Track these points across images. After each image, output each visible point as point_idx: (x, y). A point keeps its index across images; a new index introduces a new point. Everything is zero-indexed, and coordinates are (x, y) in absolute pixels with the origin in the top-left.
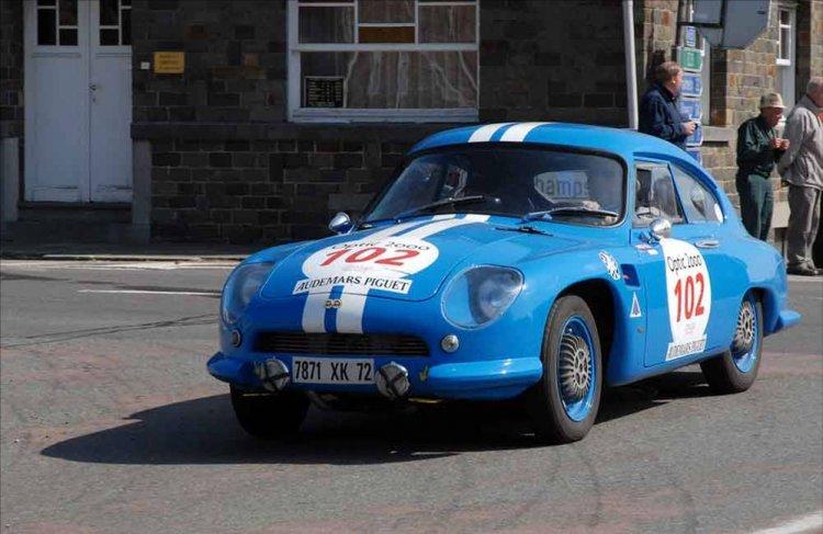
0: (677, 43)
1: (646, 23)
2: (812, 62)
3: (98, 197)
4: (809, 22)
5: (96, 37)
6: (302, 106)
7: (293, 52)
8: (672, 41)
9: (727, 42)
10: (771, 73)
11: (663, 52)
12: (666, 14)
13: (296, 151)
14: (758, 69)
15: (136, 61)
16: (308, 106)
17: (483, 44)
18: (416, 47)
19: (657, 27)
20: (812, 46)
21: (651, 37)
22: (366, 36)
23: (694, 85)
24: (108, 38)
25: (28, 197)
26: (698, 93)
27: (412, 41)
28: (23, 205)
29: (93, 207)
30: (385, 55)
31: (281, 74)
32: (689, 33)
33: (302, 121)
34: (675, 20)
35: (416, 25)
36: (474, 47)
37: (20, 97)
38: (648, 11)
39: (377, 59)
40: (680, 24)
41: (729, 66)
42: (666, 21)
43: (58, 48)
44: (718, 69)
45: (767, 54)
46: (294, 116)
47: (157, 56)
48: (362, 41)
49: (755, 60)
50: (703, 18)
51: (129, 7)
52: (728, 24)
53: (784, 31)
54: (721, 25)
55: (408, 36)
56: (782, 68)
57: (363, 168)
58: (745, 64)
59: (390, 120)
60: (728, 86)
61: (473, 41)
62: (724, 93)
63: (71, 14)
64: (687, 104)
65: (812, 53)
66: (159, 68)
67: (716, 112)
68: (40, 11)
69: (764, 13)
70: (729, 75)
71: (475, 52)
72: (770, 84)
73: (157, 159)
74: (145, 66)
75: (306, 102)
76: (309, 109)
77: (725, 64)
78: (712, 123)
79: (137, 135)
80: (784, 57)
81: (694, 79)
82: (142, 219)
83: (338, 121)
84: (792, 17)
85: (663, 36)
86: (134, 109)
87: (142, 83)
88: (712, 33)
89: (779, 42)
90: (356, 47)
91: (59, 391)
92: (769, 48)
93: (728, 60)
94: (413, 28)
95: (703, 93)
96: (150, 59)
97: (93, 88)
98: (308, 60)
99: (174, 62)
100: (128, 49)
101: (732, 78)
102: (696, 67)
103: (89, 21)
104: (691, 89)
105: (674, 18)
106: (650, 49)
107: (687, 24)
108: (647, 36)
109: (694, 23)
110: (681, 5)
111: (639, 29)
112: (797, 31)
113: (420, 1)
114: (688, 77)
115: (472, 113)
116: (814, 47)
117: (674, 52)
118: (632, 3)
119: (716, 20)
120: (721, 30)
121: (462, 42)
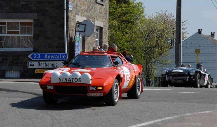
0: (75, 35)
1: (69, 31)
4: (102, 31)
8: (74, 35)
9: (86, 35)
10: (94, 42)
11: (72, 37)
12: (73, 29)
14: (92, 41)
17: (34, 35)
18: (20, 35)
19: (71, 32)
20: (103, 36)
21: (70, 34)
23: (79, 44)
30: (12, 37)
32: (78, 33)
34: (75, 30)
35: (20, 30)
36: (32, 35)
39: (10, 38)
40: (76, 31)
41: (86, 40)
42: (73, 31)
44: (84, 41)
45: (94, 38)
48: (8, 34)
49: (91, 39)
50: (81, 30)
52: (86, 32)
53: (97, 33)
54: (85, 31)
55: (18, 33)
56: (97, 41)
57: (8, 61)
58: (89, 40)
59: (14, 51)
60: (86, 44)
61: (32, 34)
62: (85, 46)
64: (77, 48)
67: (83, 50)
69: (93, 29)
70: (86, 42)
71: (32, 37)
72: (94, 44)
77: (85, 40)
80: (97, 39)
81: (79, 43)
84: (99, 30)
85: (72, 34)
88: (83, 33)
89: (96, 36)
92: (94, 37)
93: (86, 39)
94: (19, 31)
95: (80, 46)
102: (79, 40)
104: (78, 45)
106: (70, 36)
107: (77, 31)
108: (69, 33)
109: (79, 31)
110: (76, 27)
111: (67, 32)
112: (100, 33)
113: (21, 25)
114: (77, 43)
115: (32, 49)
116: (103, 37)
117: (75, 37)
118: (66, 27)
119: (83, 31)
120: (84, 33)
121: (30, 34)
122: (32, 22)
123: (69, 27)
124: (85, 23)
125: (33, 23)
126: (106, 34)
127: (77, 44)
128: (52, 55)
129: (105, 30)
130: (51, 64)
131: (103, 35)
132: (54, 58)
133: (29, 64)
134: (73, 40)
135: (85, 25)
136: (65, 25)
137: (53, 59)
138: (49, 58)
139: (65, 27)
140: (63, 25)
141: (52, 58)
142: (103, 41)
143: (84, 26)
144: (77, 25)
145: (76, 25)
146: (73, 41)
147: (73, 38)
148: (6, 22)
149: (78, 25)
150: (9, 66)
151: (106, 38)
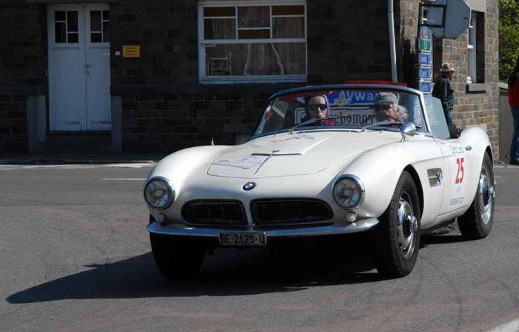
0: (418, 36)
1: (401, 25)
2: (485, 46)
3: (91, 127)
4: (484, 24)
5: (89, 38)
6: (207, 75)
7: (202, 44)
8: (415, 35)
10: (465, 53)
11: (410, 41)
12: (411, 20)
13: (204, 101)
14: (458, 50)
15: (112, 52)
16: (210, 75)
17: (309, 39)
18: (271, 41)
19: (407, 27)
20: (486, 38)
21: (403, 32)
22: (243, 35)
23: (428, 60)
24: (95, 38)
25: (51, 129)
26: (429, 64)
27: (269, 37)
28: (48, 133)
29: (88, 133)
30: (253, 44)
31: (195, 57)
32: (425, 30)
33: (207, 83)
34: (417, 24)
35: (271, 28)
36: (304, 40)
37: (46, 72)
38: (402, 18)
39: (249, 48)
40: (420, 25)
41: (444, 49)
42: (411, 24)
43: (67, 44)
44: (437, 51)
45: (463, 43)
46: (203, 81)
47: (125, 48)
48: (240, 38)
49: (456, 45)
50: (433, 22)
51: (108, 21)
52: (446, 24)
54: (443, 25)
55: (266, 34)
56: (469, 50)
57: (243, 109)
58: (451, 48)
59: (256, 82)
61: (304, 37)
63: (74, 26)
64: (424, 70)
65: (486, 42)
66: (125, 55)
67: (436, 75)
68: (56, 23)
69: (466, 18)
70: (443, 54)
71: (305, 43)
72: (465, 58)
73: (124, 106)
74: (118, 53)
75: (209, 73)
76: (211, 77)
77: (441, 47)
79: (114, 92)
80: (470, 44)
81: (427, 56)
82: (118, 139)
83: (227, 83)
84: (474, 21)
85: (410, 32)
86: (112, 78)
87: (115, 63)
88: (438, 32)
89: (467, 36)
90: (237, 41)
92: (464, 39)
93: (443, 46)
94: (269, 30)
95: (431, 65)
96: (121, 50)
97: (87, 66)
98: (209, 51)
99: (133, 51)
100: (108, 44)
101: (445, 56)
102: (428, 49)
103: (85, 28)
104: (426, 61)
105: (416, 22)
106: (403, 39)
107: (423, 25)
108: (401, 31)
110: (420, 14)
111: (397, 28)
112: (477, 29)
113: (273, 15)
114: (424, 56)
115: (303, 77)
117: (417, 41)
118: (392, 14)
119: (440, 23)
120: (442, 29)
121: (297, 37)
122: (304, 6)
123: (402, 14)
124: (445, 4)
125: (306, 7)
126: (493, 31)
127: (423, 59)
128: (358, 89)
129: (490, 21)
130: (357, 116)
131: (486, 33)
132: (363, 99)
133: (299, 115)
134: (411, 50)
135: (445, 7)
136: (392, 11)
139: (391, 16)
140: (386, 11)
141: (358, 99)
142: (487, 50)
143: (442, 9)
144: (423, 8)
145: (420, 10)
146: (411, 53)
147: (413, 43)
148: (234, 8)
149: (426, 9)
150: (244, 121)
151: (494, 43)
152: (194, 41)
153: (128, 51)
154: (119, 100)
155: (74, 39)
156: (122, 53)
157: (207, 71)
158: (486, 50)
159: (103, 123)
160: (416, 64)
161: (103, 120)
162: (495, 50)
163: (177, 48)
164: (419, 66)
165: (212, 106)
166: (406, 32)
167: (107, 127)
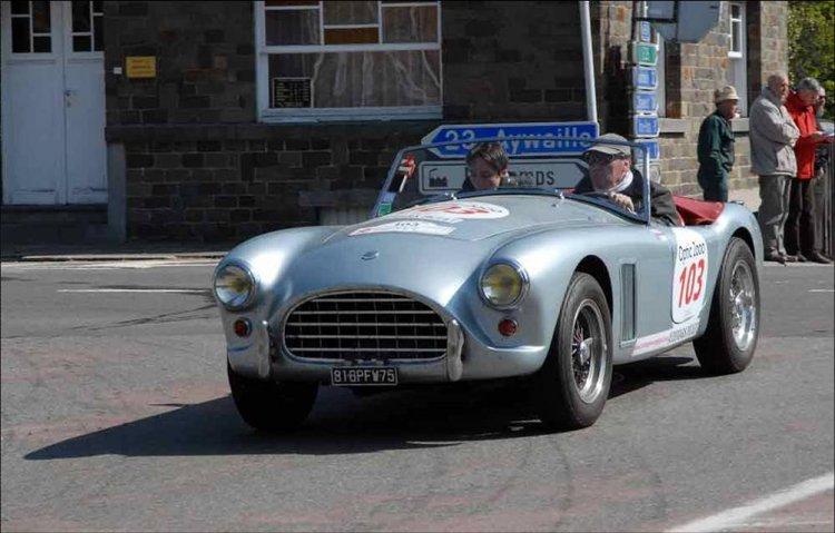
0: (633, 37)
1: (602, 20)
2: (762, 55)
3: (76, 199)
4: (759, 16)
5: (69, 43)
6: (271, 107)
7: (262, 54)
8: (628, 36)
9: (681, 36)
10: (723, 66)
11: (619, 48)
12: (621, 11)
13: (266, 150)
14: (711, 61)
15: (109, 66)
16: (277, 106)
17: (445, 42)
18: (380, 47)
19: (613, 23)
20: (762, 38)
21: (607, 33)
22: (331, 37)
23: (651, 79)
24: (80, 45)
25: (6, 200)
26: (653, 86)
27: (377, 41)
28: (1, 209)
29: (69, 208)
30: (350, 54)
31: (250, 76)
32: (644, 28)
33: (271, 121)
34: (631, 15)
35: (379, 26)
36: (437, 46)
38: (604, 7)
39: (343, 60)
40: (635, 20)
41: (683, 60)
42: (621, 17)
43: (32, 56)
44: (673, 62)
45: (719, 48)
46: (263, 116)
47: (130, 61)
48: (327, 42)
49: (706, 52)
50: (657, 13)
51: (101, 14)
52: (681, 19)
53: (735, 24)
54: (675, 20)
55: (371, 36)
56: (734, 60)
57: (332, 166)
58: (699, 58)
59: (357, 118)
60: (682, 79)
61: (436, 41)
62: (679, 86)
63: (44, 21)
64: (643, 96)
65: (763, 45)
66: (131, 73)
67: (671, 104)
68: (14, 20)
69: (716, 7)
70: (683, 69)
71: (438, 51)
72: (723, 74)
73: (132, 161)
74: (118, 71)
75: (275, 102)
76: (279, 110)
77: (679, 56)
78: (668, 115)
79: (111, 138)
80: (735, 49)
81: (650, 72)
82: (118, 220)
83: (306, 120)
84: (743, 11)
85: (618, 31)
86: (108, 114)
87: (114, 86)
88: (668, 29)
89: (731, 36)
90: (322, 48)
91: (40, 388)
92: (721, 41)
93: (682, 54)
94: (377, 29)
95: (658, 88)
96: (122, 64)
97: (67, 93)
98: (275, 61)
99: (144, 67)
100: (101, 55)
101: (686, 71)
102: (652, 60)
103: (62, 27)
104: (647, 82)
105: (628, 13)
106: (607, 45)
107: (644, 19)
108: (603, 31)
109: (647, 20)
111: (596, 25)
112: (748, 24)
113: (383, 2)
114: (644, 71)
115: (436, 110)
116: (765, 40)
117: (630, 47)
119: (670, 15)
120: (674, 25)
121: (426, 41)
126: (776, 28)
127: (641, 78)
128: (528, 131)
129: (771, 11)
131: (764, 30)
132: (536, 144)
133: (427, 175)
134: (623, 62)
137: (532, 149)
138: (515, 145)
139: (584, 5)
141: (528, 146)
142: (765, 60)
146: (623, 67)
147: (624, 50)
150: (334, 187)
151: (778, 47)
152: (249, 49)
153: (134, 67)
154: (119, 152)
155: (44, 46)
156: (124, 71)
157: (271, 101)
158: (763, 61)
159: (94, 190)
160: (629, 87)
161: (95, 186)
162: (780, 60)
163: (219, 62)
164: (633, 89)
165: (279, 161)
166: (612, 31)
167: (101, 198)
